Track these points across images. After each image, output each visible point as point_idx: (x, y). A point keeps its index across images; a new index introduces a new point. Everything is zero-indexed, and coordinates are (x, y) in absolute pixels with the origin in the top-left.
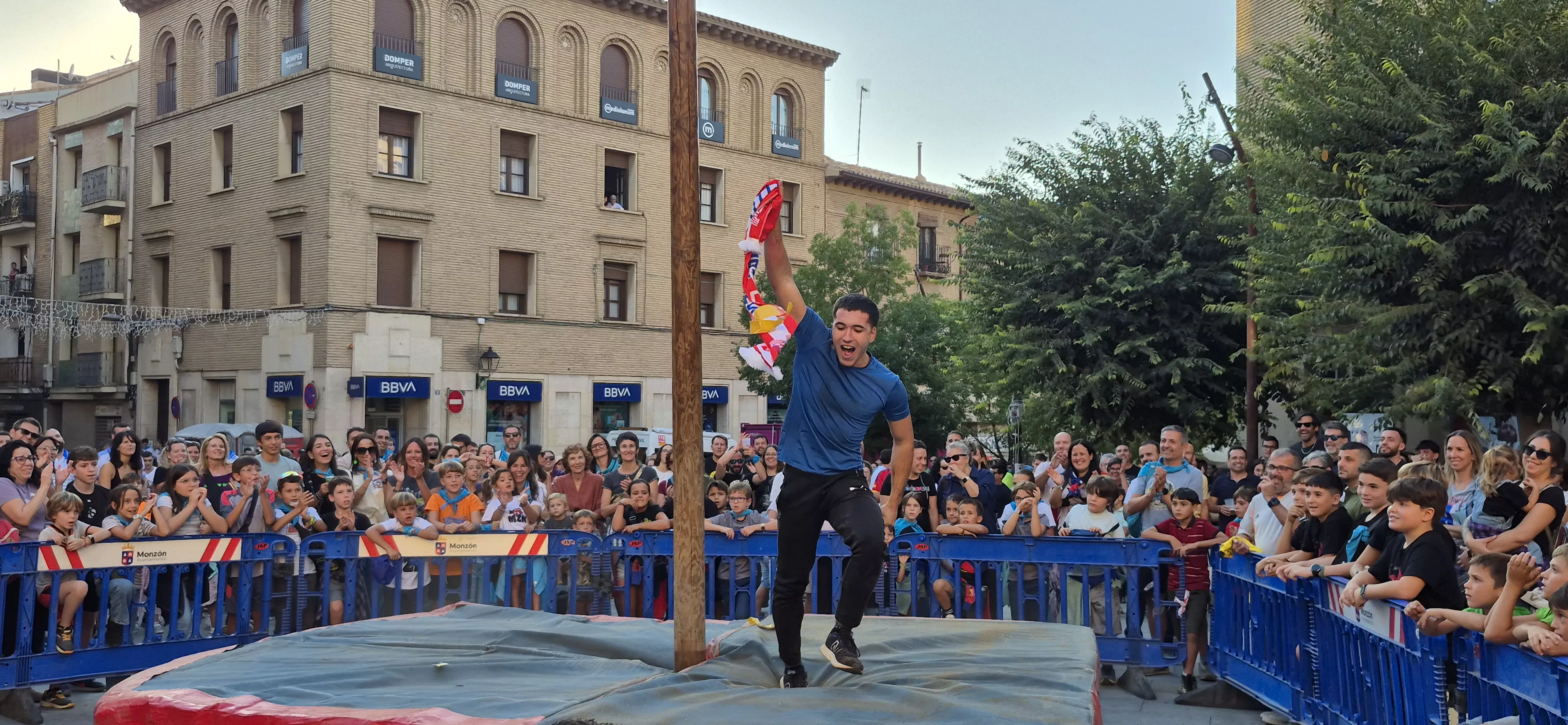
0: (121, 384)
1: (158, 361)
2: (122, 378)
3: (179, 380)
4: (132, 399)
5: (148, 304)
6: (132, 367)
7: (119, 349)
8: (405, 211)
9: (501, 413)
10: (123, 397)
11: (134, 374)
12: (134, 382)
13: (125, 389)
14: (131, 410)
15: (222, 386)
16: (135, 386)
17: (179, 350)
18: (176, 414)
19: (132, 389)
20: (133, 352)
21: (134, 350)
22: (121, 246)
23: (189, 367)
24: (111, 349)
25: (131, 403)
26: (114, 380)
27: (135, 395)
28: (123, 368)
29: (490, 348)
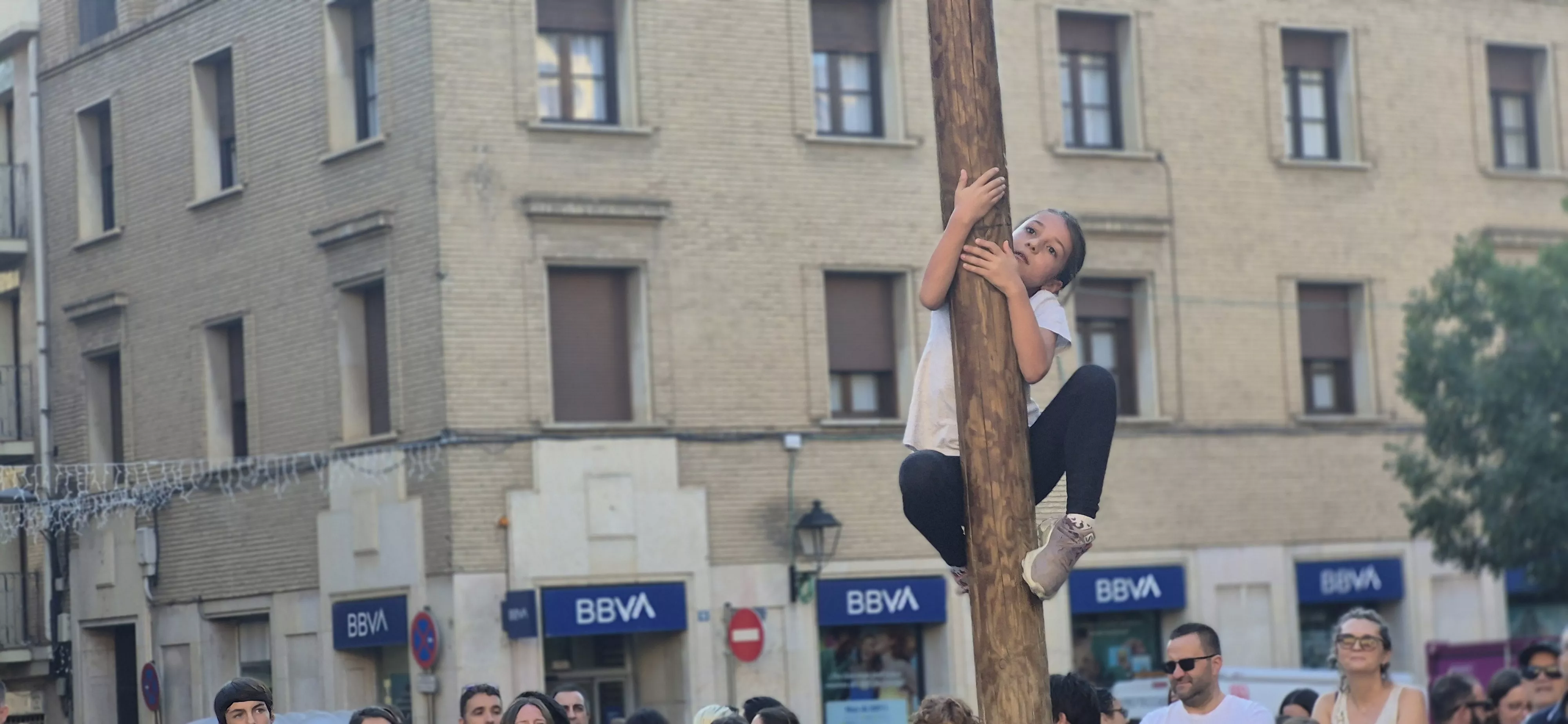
0: (40, 642)
1: (109, 586)
2: (40, 629)
3: (154, 626)
4: (62, 674)
5: (82, 459)
6: (60, 602)
7: (31, 565)
8: (604, 201)
9: (853, 657)
10: (44, 670)
11: (63, 618)
12: (64, 637)
13: (48, 652)
14: (62, 698)
15: (244, 632)
16: (68, 645)
17: (150, 556)
18: (154, 704)
19: (63, 651)
20: (60, 569)
21: (62, 565)
22: (24, 334)
23: (175, 595)
24: (16, 568)
25: (61, 682)
26: (26, 635)
27: (69, 664)
28: (40, 608)
29: (817, 504)
